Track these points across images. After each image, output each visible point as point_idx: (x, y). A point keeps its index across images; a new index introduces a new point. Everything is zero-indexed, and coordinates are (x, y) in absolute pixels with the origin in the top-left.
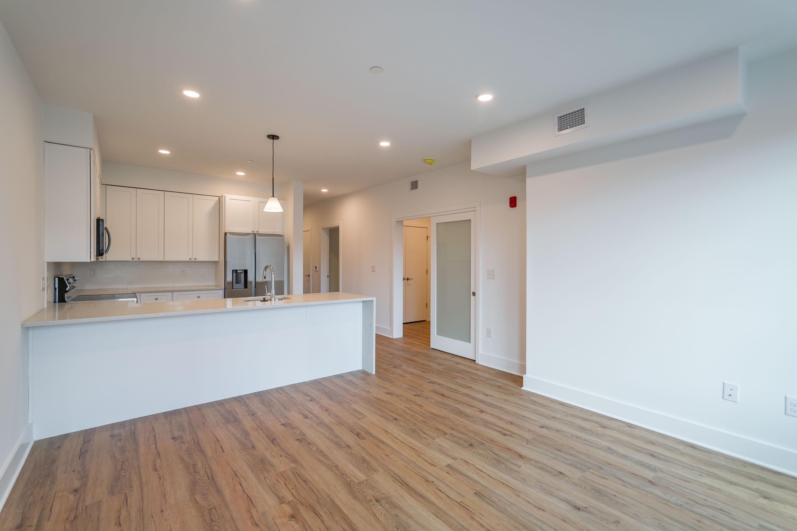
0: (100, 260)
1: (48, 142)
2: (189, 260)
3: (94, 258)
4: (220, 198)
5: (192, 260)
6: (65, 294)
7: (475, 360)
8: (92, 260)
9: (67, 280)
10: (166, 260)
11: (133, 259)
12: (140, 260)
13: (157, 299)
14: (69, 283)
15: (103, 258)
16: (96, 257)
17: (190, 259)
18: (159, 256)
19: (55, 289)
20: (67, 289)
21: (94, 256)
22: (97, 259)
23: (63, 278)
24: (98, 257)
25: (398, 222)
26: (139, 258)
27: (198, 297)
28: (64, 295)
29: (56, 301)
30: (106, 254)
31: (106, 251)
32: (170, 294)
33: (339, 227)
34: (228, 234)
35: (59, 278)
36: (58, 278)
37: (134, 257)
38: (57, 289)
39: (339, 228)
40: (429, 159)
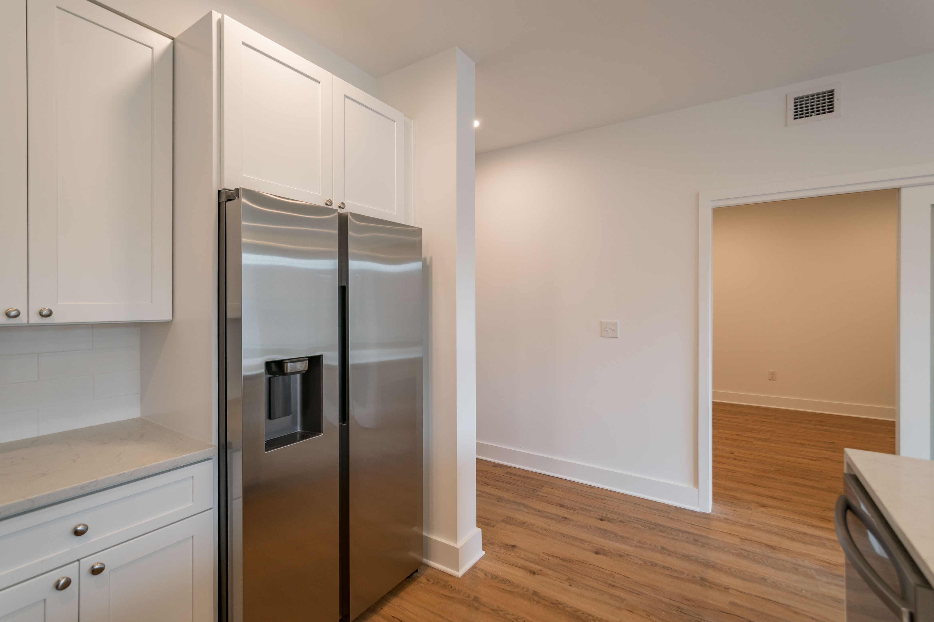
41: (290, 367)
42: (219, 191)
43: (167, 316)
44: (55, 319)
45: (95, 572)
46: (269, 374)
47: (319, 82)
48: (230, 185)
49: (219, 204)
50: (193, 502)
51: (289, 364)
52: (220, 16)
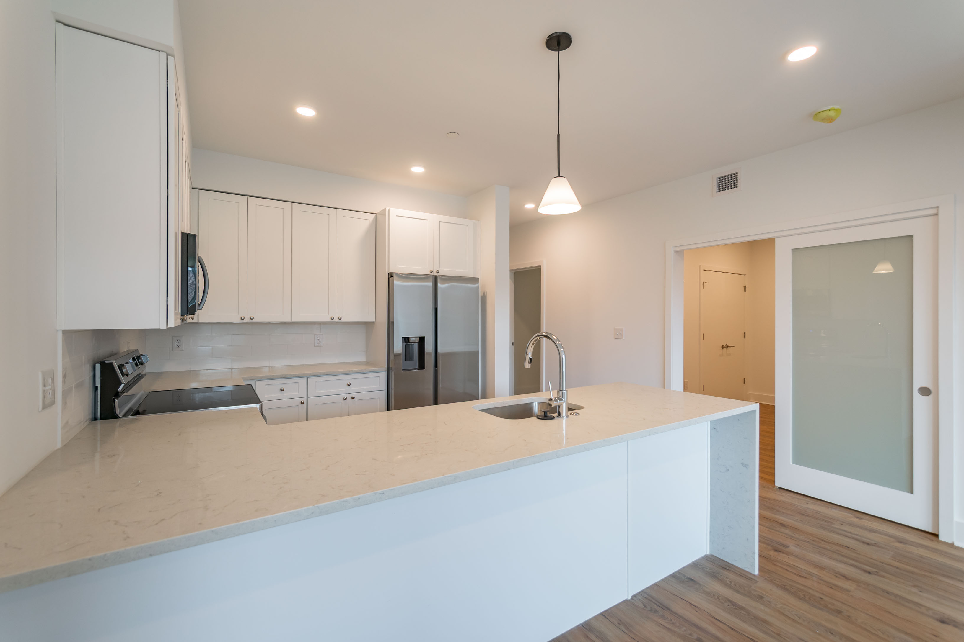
0: (189, 321)
1: (65, 25)
2: (329, 320)
3: (175, 320)
4: (377, 215)
5: (334, 320)
6: (116, 400)
7: (936, 533)
8: (172, 324)
9: (121, 367)
10: (295, 320)
11: (242, 319)
12: (254, 320)
13: (283, 390)
14: (125, 373)
15: (193, 319)
16: (179, 316)
17: (331, 318)
18: (283, 314)
19: (96, 388)
20: (120, 389)
21: (176, 314)
22: (183, 320)
23: (111, 364)
24: (185, 317)
25: (677, 252)
26: (252, 318)
27: (349, 385)
28: (114, 401)
29: (97, 415)
30: (199, 310)
31: (199, 305)
32: (304, 380)
33: (540, 266)
34: (395, 276)
35: (103, 364)
36: (101, 364)
37: (244, 316)
38: (99, 388)
39: (540, 269)
40: (832, 110)
41: (411, 340)
42: (388, 273)
43: (373, 320)
44: (342, 320)
45: (353, 398)
46: (406, 343)
47: (427, 220)
48: (391, 271)
49: (388, 278)
50: (379, 385)
51: (411, 339)
52: (389, 208)
